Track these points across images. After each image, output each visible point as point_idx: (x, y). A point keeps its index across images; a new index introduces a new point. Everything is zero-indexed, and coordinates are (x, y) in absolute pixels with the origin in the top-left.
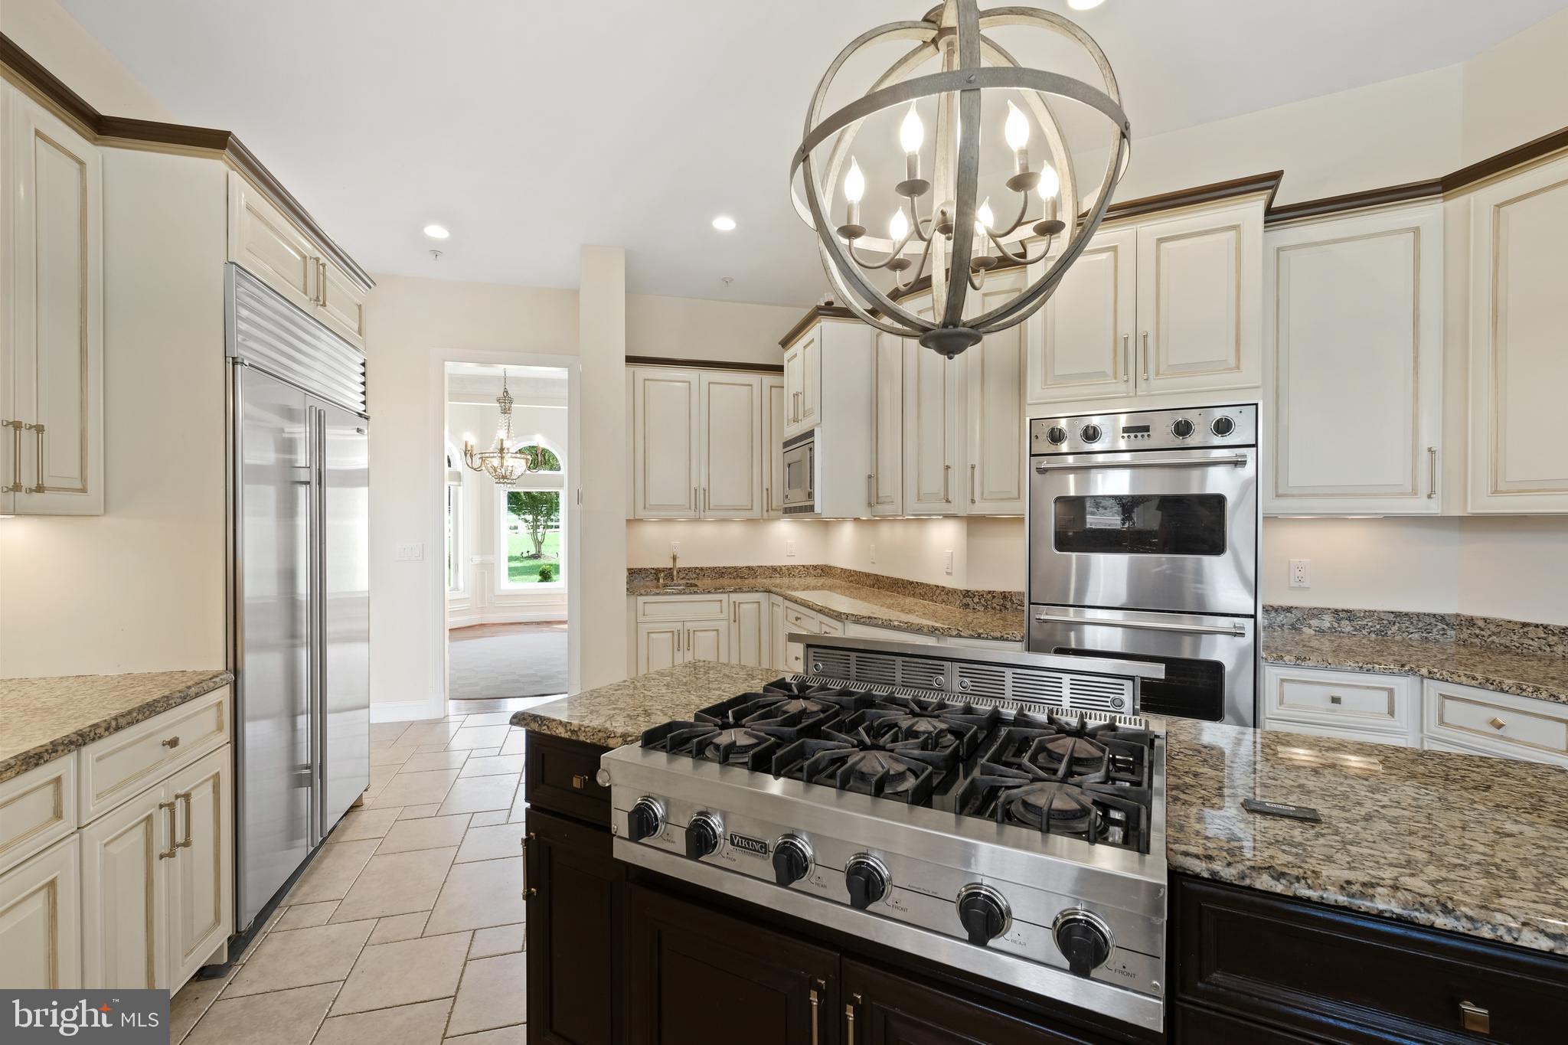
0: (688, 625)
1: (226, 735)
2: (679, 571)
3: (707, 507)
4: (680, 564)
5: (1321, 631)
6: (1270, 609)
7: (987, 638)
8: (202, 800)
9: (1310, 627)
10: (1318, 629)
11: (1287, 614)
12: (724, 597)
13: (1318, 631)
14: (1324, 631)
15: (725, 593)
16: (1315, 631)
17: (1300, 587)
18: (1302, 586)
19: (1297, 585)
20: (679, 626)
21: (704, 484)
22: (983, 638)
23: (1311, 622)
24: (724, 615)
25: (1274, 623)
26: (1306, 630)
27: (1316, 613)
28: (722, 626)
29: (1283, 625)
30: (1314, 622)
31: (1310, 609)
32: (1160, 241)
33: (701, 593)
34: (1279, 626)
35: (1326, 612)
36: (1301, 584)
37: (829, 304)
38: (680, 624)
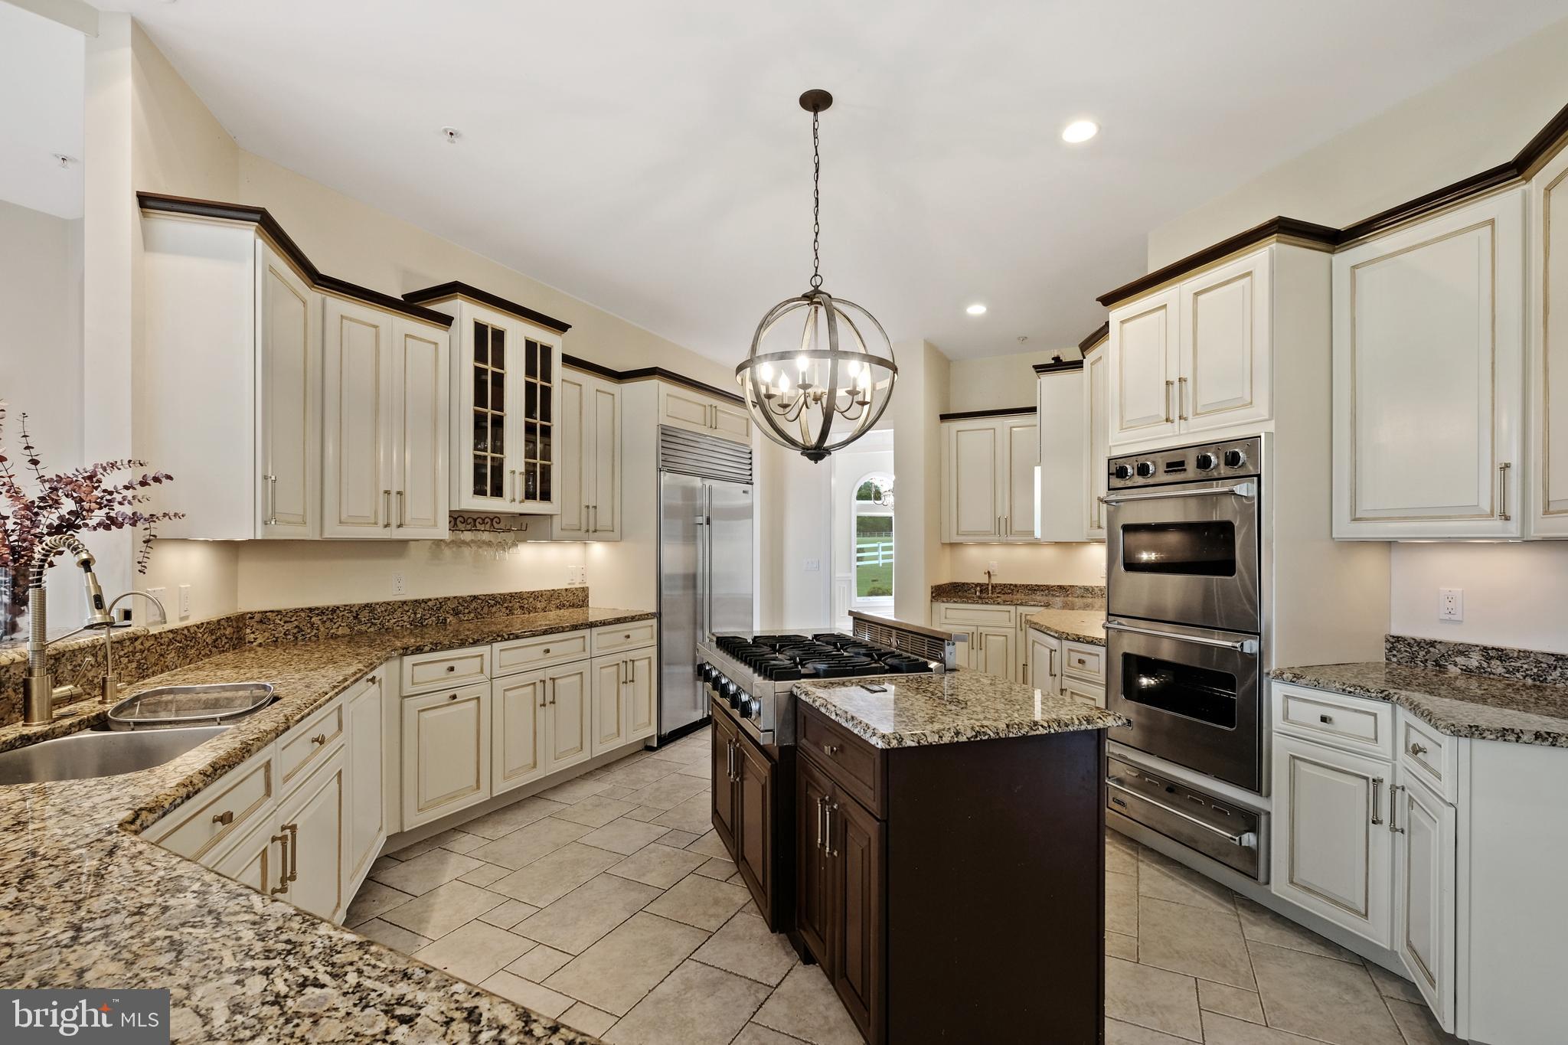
0: (981, 629)
1: (655, 642)
2: (994, 587)
3: (1010, 531)
4: (995, 581)
5: (1467, 671)
6: (1412, 642)
7: (1083, 642)
8: (642, 666)
9: (1456, 665)
10: (1464, 668)
11: (1430, 649)
12: (1012, 608)
13: (1465, 670)
14: (1471, 671)
15: (1012, 605)
16: (1462, 669)
17: (1450, 620)
18: (1452, 619)
19: (1447, 617)
20: (973, 629)
21: (1007, 514)
22: (1081, 642)
23: (1458, 659)
24: (1013, 624)
25: (1417, 657)
26: (1451, 668)
27: (1464, 650)
28: (1011, 632)
29: (1426, 660)
30: (1460, 660)
31: (1456, 644)
32: (1197, 294)
33: (991, 604)
34: (1421, 662)
35: (1473, 649)
36: (1450, 616)
37: (1057, 359)
38: (975, 628)
